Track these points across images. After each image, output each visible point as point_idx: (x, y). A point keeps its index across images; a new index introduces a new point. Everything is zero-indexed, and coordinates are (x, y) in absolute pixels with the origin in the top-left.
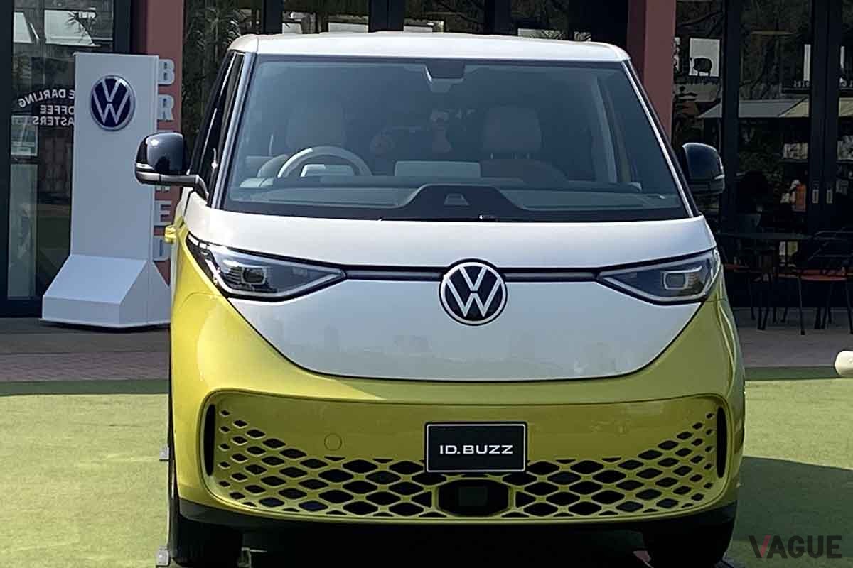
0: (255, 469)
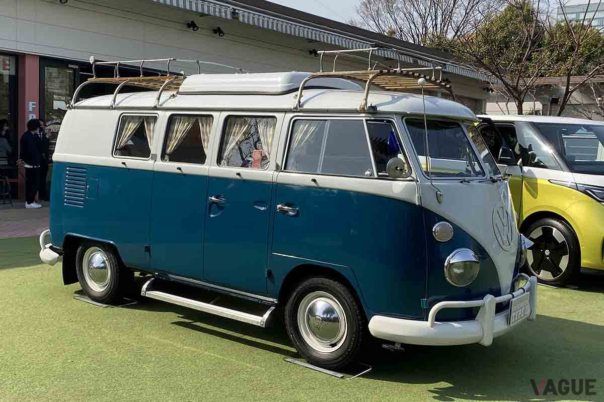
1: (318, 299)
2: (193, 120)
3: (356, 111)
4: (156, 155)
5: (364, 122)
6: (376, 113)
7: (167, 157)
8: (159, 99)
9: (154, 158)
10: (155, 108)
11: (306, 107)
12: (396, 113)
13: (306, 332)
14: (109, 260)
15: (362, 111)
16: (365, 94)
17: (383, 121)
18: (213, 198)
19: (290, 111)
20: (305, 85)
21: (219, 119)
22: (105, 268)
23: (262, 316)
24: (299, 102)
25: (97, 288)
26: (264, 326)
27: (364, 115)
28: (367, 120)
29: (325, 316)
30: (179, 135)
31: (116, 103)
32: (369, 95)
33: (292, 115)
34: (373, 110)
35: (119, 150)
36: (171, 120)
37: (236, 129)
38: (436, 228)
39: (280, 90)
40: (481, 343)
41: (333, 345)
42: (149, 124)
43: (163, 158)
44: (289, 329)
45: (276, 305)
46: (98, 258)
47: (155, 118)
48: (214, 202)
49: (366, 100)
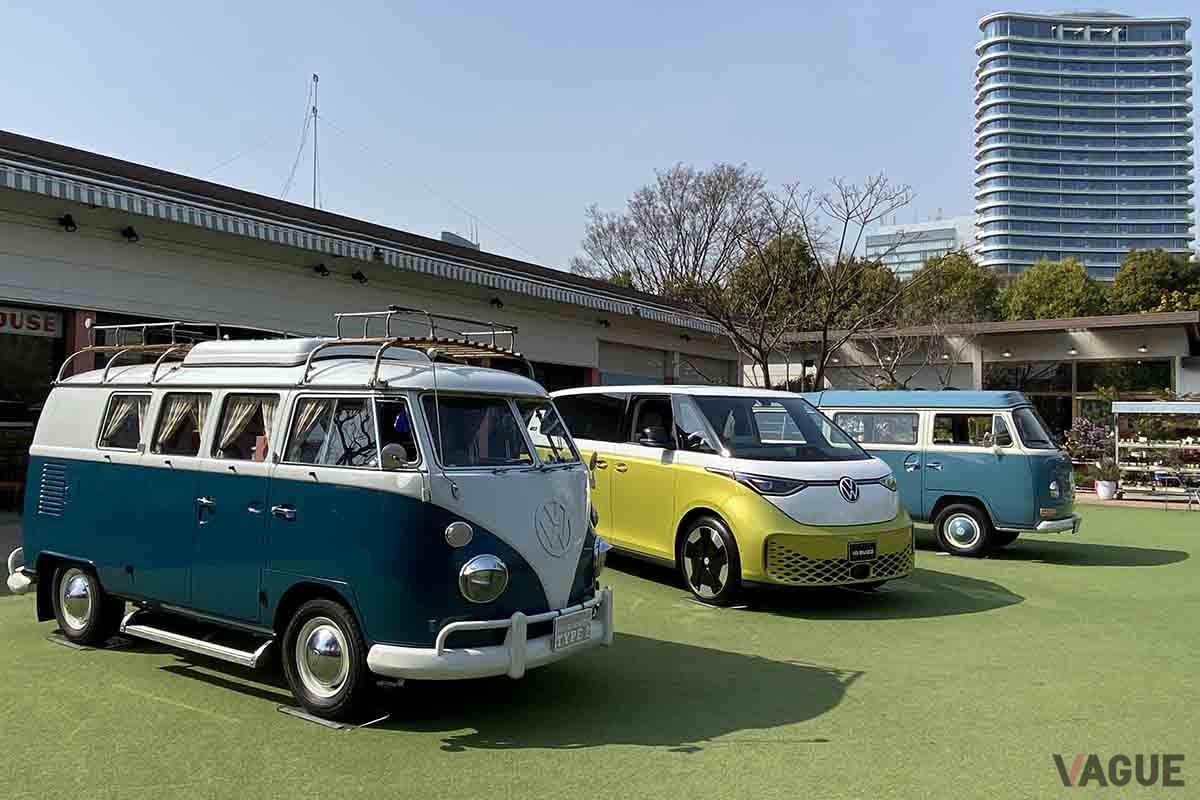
0: (788, 566)
1: (321, 627)
2: (192, 400)
3: (363, 388)
4: (144, 446)
5: (373, 400)
6: (386, 390)
7: (158, 448)
8: (155, 373)
9: (142, 449)
10: (149, 385)
11: (313, 383)
12: (410, 390)
13: (306, 672)
14: (90, 585)
15: (372, 387)
16: (375, 365)
17: (394, 399)
18: (204, 500)
19: (295, 387)
20: (315, 357)
21: (218, 397)
22: (84, 596)
23: (253, 653)
24: (306, 376)
25: (76, 624)
26: (254, 666)
27: (373, 392)
28: (376, 398)
29: (328, 649)
30: (175, 419)
31: (108, 379)
32: (381, 366)
33: (297, 392)
34: (384, 387)
35: (107, 439)
36: (167, 401)
37: (237, 410)
38: (450, 529)
39: (293, 361)
40: (509, 674)
41: (335, 687)
42: (143, 405)
43: (153, 449)
44: (287, 668)
45: (274, 638)
46: (79, 585)
47: (150, 397)
48: (205, 505)
49: (376, 373)
